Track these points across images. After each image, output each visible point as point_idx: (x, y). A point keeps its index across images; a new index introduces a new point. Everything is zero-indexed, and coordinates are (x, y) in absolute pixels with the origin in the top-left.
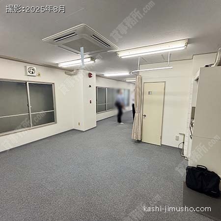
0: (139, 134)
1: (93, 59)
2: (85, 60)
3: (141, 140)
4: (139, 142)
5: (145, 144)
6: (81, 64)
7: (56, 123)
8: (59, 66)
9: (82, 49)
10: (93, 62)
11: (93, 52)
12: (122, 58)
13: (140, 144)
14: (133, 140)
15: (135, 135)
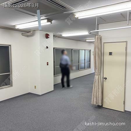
0: (100, 99)
1: (49, 20)
2: (42, 22)
3: (102, 105)
4: (100, 107)
5: (106, 110)
6: (38, 25)
7: (12, 86)
8: (16, 28)
9: (38, 11)
10: (49, 23)
11: (49, 14)
12: (79, 18)
13: (100, 110)
14: (93, 105)
15: (95, 100)
